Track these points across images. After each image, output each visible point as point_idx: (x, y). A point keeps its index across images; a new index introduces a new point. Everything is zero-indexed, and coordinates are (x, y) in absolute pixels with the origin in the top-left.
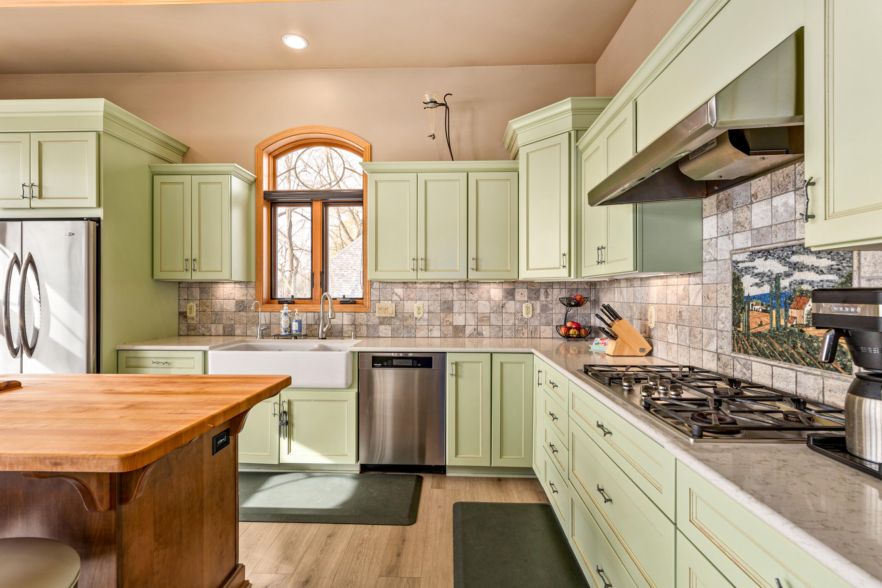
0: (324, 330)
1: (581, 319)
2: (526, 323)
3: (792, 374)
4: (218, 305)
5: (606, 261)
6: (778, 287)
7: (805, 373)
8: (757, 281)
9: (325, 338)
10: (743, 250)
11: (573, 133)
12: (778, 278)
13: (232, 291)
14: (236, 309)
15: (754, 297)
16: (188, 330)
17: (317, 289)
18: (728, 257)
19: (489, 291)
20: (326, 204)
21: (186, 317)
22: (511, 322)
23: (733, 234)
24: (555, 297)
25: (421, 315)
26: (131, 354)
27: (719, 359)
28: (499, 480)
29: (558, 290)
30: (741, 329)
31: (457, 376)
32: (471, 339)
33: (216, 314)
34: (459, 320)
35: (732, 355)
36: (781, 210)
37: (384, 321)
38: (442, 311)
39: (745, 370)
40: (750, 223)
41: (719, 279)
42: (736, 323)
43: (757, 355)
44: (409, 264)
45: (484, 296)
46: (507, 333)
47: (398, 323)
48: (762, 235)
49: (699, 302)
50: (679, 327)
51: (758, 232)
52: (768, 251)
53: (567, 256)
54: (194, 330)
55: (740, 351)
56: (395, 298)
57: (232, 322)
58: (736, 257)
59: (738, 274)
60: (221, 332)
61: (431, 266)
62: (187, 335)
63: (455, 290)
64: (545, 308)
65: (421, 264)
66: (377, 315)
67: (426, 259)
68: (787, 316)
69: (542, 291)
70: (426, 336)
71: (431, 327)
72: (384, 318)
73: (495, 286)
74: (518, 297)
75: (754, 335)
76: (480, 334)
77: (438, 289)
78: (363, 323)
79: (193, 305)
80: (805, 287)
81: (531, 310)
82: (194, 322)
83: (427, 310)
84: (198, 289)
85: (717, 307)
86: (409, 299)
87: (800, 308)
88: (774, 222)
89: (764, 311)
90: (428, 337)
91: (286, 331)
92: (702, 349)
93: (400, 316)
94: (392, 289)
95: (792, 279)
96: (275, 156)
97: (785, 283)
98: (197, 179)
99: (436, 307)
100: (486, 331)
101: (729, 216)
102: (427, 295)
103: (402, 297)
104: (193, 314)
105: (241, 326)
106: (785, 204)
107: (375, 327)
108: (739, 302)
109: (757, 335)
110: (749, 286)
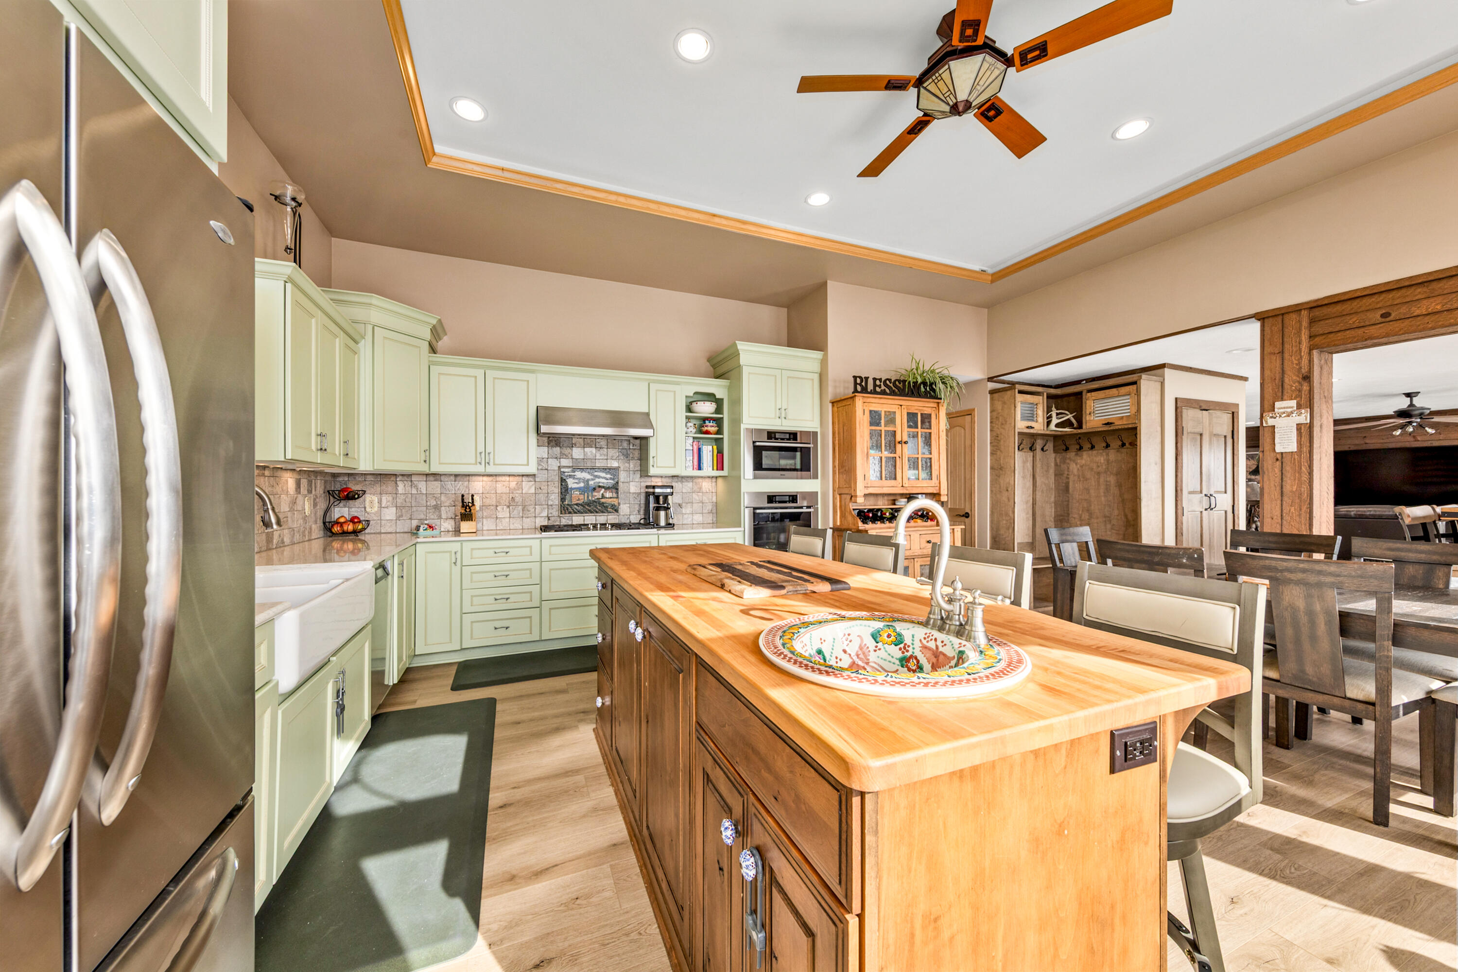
2: (306, 522)
6: (588, 484)
8: (577, 481)
10: (568, 467)
12: (588, 480)
15: (574, 488)
18: (557, 468)
23: (560, 459)
27: (549, 519)
30: (566, 503)
35: (561, 515)
36: (589, 454)
40: (572, 455)
41: (550, 480)
42: (563, 500)
44: (314, 442)
48: (579, 462)
49: (532, 491)
50: (511, 507)
51: (576, 460)
52: (582, 469)
55: (565, 513)
58: (562, 470)
59: (564, 477)
64: (315, 503)
68: (592, 495)
69: (314, 481)
74: (302, 488)
75: (573, 505)
80: (601, 484)
81: (309, 506)
85: (547, 493)
87: (599, 492)
88: (585, 458)
89: (580, 494)
92: (535, 517)
95: (595, 481)
97: (591, 483)
101: (557, 450)
106: (591, 452)
108: (565, 490)
109: (577, 504)
110: (571, 483)
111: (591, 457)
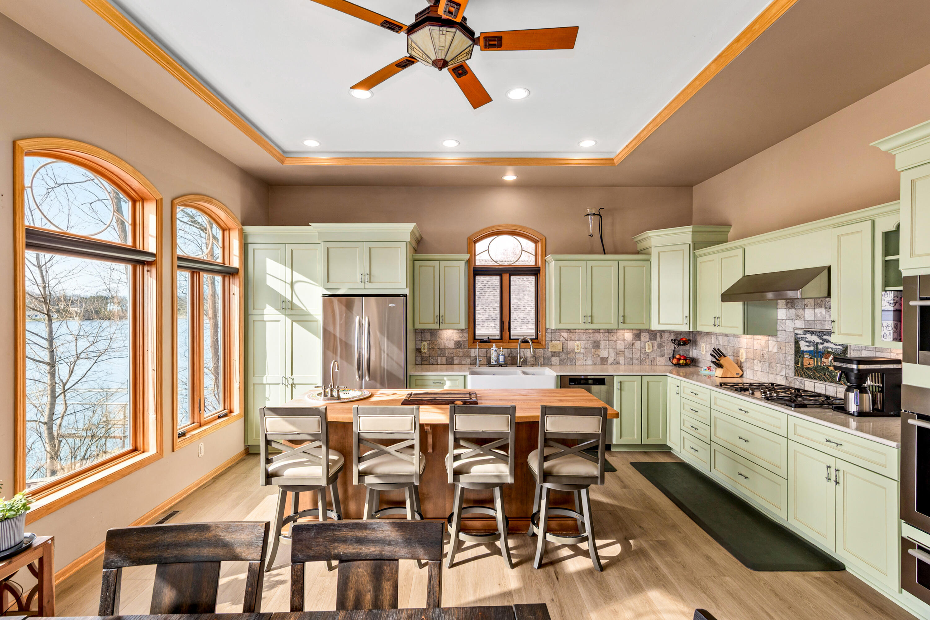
0: (522, 360)
1: (684, 353)
2: (648, 355)
3: (824, 386)
4: (443, 344)
5: (720, 325)
6: (817, 348)
7: (829, 385)
8: (807, 344)
9: (521, 367)
10: (801, 329)
11: (692, 245)
12: (817, 344)
13: (452, 335)
14: (455, 346)
15: (806, 351)
16: (422, 361)
17: (506, 332)
18: (792, 330)
19: (623, 335)
20: (510, 275)
21: (420, 352)
22: (638, 355)
23: (795, 320)
24: (666, 339)
25: (579, 350)
26: (419, 378)
27: (787, 379)
28: (645, 452)
29: (669, 334)
30: (799, 366)
31: (621, 389)
32: (612, 366)
33: (441, 350)
34: (604, 354)
35: (795, 377)
36: (819, 315)
37: (554, 354)
38: (593, 348)
39: (801, 385)
40: (804, 317)
41: (787, 340)
42: (796, 362)
43: (807, 378)
44: (581, 320)
45: (620, 338)
46: (636, 362)
47: (564, 356)
48: (810, 324)
49: (775, 350)
50: (762, 362)
51: (808, 322)
52: (813, 332)
53: (688, 318)
54: (426, 360)
55: (798, 376)
56: (562, 339)
57: (452, 355)
58: (796, 332)
59: (798, 339)
60: (444, 362)
61: (595, 321)
62: (422, 364)
63: (601, 334)
64: (660, 346)
65: (589, 319)
66: (550, 350)
67: (591, 316)
68: (821, 361)
69: (658, 335)
70: (583, 364)
71: (586, 358)
72: (555, 352)
73: (628, 331)
74: (642, 338)
75: (806, 368)
76: (618, 363)
77: (590, 333)
78: (540, 355)
79: (426, 344)
80: (829, 350)
81: (651, 347)
82: (426, 355)
83: (583, 347)
84: (429, 333)
85: (786, 354)
86: (571, 340)
87: (827, 358)
88: (816, 319)
89: (810, 358)
90: (584, 365)
91: (496, 362)
92: (777, 374)
93: (565, 351)
94: (560, 334)
95: (823, 346)
96: (475, 242)
97: (820, 347)
98: (443, 264)
99: (589, 345)
100: (622, 360)
101: (793, 311)
102: (583, 337)
103: (566, 338)
104: (425, 349)
105: (459, 358)
106: (821, 313)
107: (549, 359)
108: (798, 353)
109: (807, 369)
110: (803, 346)
111: (820, 318)
